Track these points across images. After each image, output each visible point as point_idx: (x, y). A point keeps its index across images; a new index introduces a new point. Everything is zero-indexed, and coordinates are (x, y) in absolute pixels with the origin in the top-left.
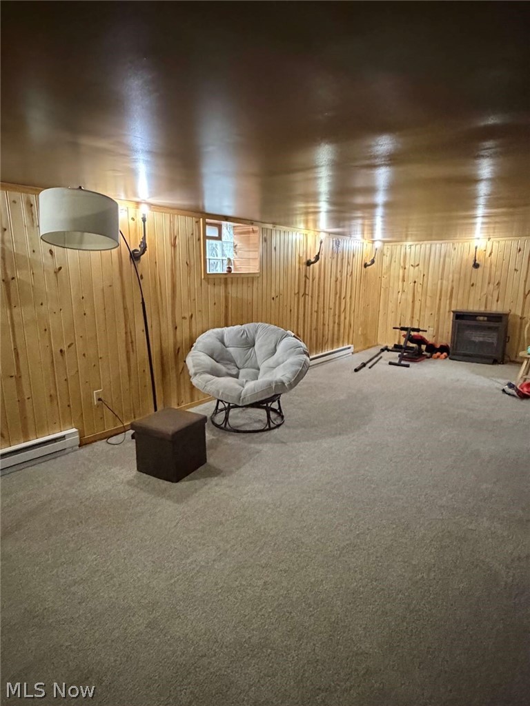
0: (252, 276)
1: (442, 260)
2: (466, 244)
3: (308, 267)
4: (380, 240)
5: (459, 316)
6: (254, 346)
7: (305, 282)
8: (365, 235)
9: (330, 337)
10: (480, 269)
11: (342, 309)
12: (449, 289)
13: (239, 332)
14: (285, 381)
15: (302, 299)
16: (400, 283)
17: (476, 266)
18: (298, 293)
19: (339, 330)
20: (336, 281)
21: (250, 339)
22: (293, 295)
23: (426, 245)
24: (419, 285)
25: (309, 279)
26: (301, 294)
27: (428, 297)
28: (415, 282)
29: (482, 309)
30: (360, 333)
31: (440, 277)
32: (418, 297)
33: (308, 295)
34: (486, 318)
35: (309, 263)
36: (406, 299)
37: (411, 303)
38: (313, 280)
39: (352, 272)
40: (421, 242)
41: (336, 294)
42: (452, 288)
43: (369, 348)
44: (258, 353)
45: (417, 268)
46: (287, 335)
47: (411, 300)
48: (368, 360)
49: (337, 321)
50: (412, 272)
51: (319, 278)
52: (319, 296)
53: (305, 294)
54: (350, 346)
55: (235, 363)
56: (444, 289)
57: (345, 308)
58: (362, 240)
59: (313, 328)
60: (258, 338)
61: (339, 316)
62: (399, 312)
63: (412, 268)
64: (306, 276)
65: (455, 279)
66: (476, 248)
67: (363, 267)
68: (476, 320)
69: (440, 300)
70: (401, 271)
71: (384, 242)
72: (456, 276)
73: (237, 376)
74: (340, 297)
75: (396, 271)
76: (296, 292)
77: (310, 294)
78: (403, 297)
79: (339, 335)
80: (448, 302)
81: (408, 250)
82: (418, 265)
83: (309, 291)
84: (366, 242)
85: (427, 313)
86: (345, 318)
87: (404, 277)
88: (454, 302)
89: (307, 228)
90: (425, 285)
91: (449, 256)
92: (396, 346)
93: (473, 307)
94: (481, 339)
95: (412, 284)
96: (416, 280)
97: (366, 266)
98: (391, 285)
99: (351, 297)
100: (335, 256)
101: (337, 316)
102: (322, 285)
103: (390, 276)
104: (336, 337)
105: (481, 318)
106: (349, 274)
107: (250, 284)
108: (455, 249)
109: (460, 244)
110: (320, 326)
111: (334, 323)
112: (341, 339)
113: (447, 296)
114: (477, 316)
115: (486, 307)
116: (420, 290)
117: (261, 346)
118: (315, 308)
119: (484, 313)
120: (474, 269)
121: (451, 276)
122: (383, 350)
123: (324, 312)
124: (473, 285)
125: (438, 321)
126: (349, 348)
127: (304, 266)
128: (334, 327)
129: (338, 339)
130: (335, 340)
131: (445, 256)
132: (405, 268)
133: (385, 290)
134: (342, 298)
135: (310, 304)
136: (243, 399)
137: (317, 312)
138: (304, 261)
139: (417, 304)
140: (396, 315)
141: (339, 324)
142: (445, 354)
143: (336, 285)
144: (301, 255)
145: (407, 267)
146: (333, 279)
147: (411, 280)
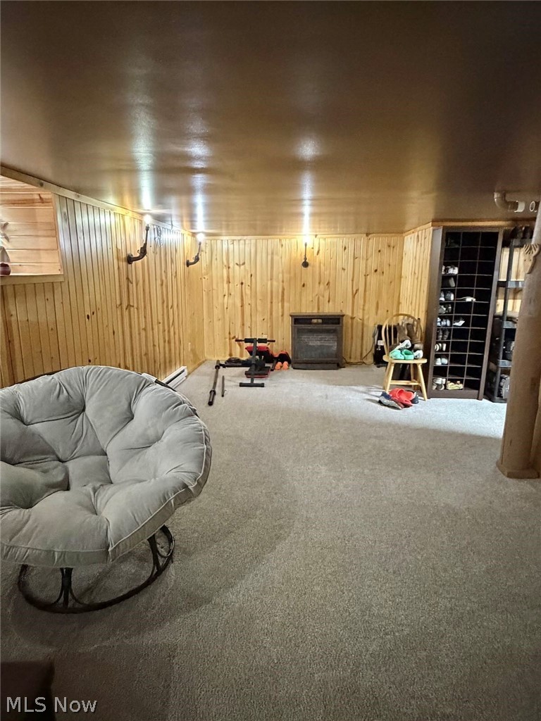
0: (51, 280)
1: (269, 257)
2: (294, 241)
3: (130, 265)
4: (203, 233)
5: (298, 320)
6: (84, 410)
7: (128, 286)
8: (185, 223)
9: (162, 361)
10: (309, 268)
11: (171, 322)
12: (280, 290)
13: (50, 391)
14: (187, 481)
15: (126, 313)
16: (226, 286)
17: (306, 264)
18: (121, 304)
19: (170, 350)
20: (162, 285)
21: (76, 399)
22: (114, 308)
23: (250, 240)
24: (247, 287)
25: (132, 283)
26: (124, 306)
27: (259, 302)
28: (242, 284)
29: (315, 311)
30: (189, 349)
31: (269, 278)
32: (247, 301)
33: (133, 306)
34: (320, 321)
35: (130, 260)
36: (234, 304)
37: (240, 308)
38: (137, 285)
39: (176, 272)
40: (245, 237)
41: (163, 303)
42: (283, 289)
43: (199, 365)
44: (96, 423)
45: (242, 267)
46: (147, 384)
47: (239, 304)
48: (212, 385)
49: (167, 339)
50: (238, 272)
51: (144, 281)
52: (145, 307)
53: (129, 306)
54: (182, 368)
55: (54, 453)
56: (274, 290)
57: (173, 321)
58: (183, 231)
59: (143, 354)
60: (92, 395)
61: (169, 331)
62: (227, 319)
63: (237, 267)
64: (128, 278)
65: (285, 280)
66: (306, 245)
67: (186, 266)
68: (311, 323)
69: (272, 303)
70: (225, 271)
71: (208, 235)
72: (286, 276)
73: (65, 486)
74: (167, 307)
75: (219, 272)
76: (118, 303)
77: (135, 305)
78: (230, 301)
79: (170, 357)
80: (280, 304)
81: (231, 246)
82: (244, 264)
83: (134, 302)
84: (186, 233)
85: (259, 318)
86: (175, 333)
87: (228, 277)
88: (286, 304)
89: (122, 205)
90: (253, 286)
91: (277, 254)
92: (229, 361)
93: (307, 309)
94: (319, 343)
95: (239, 286)
96: (244, 282)
97: (188, 264)
98: (215, 287)
99: (177, 306)
100: (158, 250)
101: (166, 331)
102: (147, 291)
103: (212, 277)
104: (167, 361)
105: (315, 321)
106: (174, 275)
107: (49, 296)
108: (282, 245)
109: (287, 240)
110: (151, 348)
111: (165, 342)
112: (173, 363)
113: (278, 298)
114: (312, 319)
115: (319, 309)
116: (248, 292)
117: (100, 409)
118: (143, 326)
119: (317, 316)
120: (303, 268)
121: (280, 275)
122: (217, 367)
123: (153, 329)
124: (304, 285)
125: (272, 326)
126: (183, 371)
127: (125, 264)
128: (164, 348)
129: (170, 361)
130: (168, 364)
131: (272, 254)
132: (229, 268)
133: (208, 294)
134: (170, 307)
135: (136, 317)
136: (114, 551)
137: (145, 329)
138: (124, 256)
139: (247, 308)
140: (224, 323)
141: (169, 342)
142: (286, 363)
143: (162, 289)
144: (119, 247)
145: (231, 266)
146: (159, 282)
147: (237, 282)
